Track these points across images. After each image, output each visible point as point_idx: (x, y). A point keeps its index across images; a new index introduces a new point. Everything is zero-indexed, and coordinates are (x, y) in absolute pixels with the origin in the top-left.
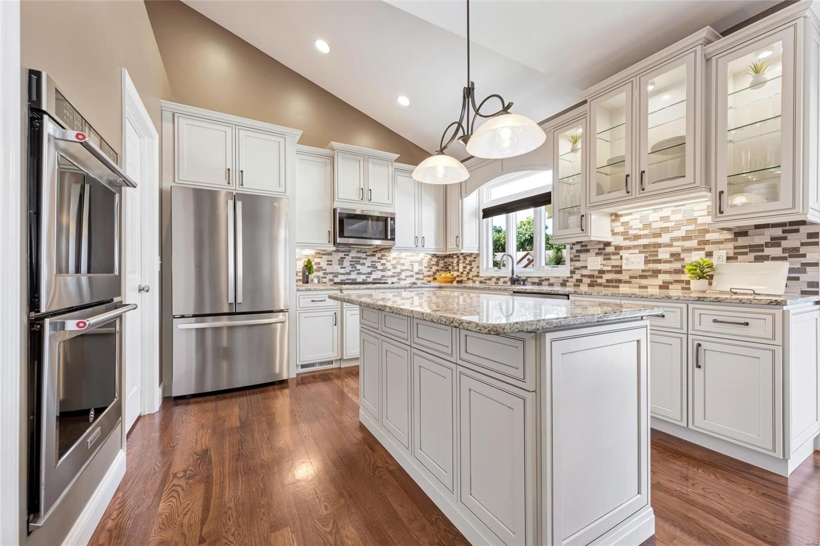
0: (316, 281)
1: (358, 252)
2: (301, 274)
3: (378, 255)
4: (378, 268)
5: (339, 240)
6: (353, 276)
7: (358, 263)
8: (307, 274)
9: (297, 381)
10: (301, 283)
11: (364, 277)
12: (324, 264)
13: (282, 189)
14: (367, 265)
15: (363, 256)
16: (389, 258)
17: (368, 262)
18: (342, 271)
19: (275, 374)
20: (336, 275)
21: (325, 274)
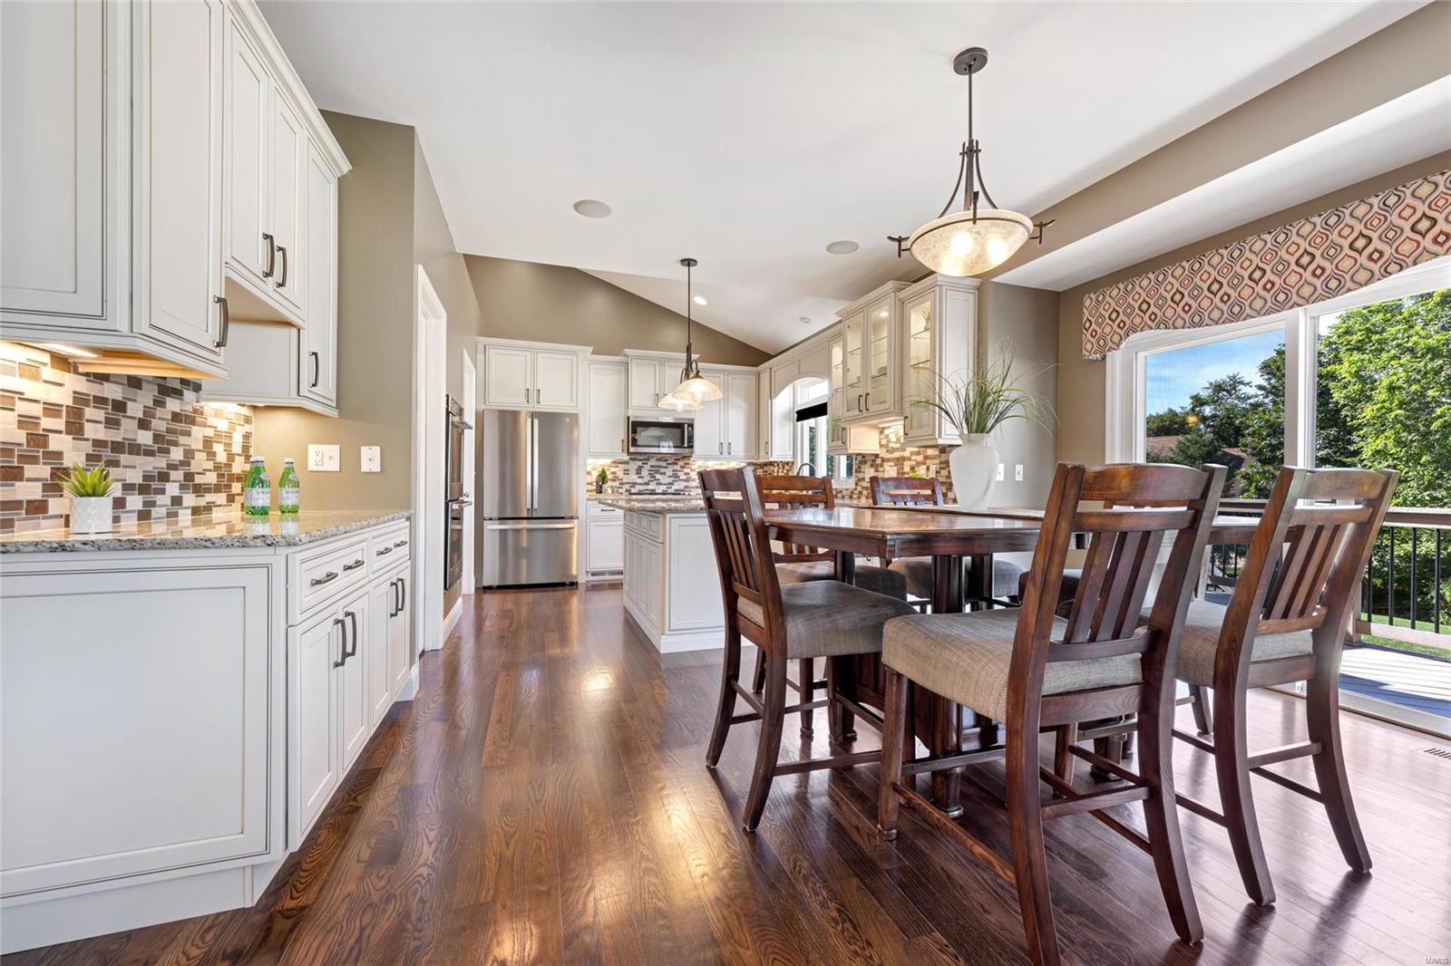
0: (610, 491)
1: (658, 460)
2: (595, 484)
3: (681, 463)
4: (681, 478)
5: (632, 450)
6: (652, 486)
7: (657, 472)
8: (601, 483)
9: (587, 587)
10: (594, 493)
11: (664, 488)
12: (620, 474)
13: (574, 404)
14: (668, 474)
15: (664, 464)
16: (693, 467)
17: (669, 472)
18: (640, 481)
19: (572, 576)
20: (634, 484)
21: (620, 484)
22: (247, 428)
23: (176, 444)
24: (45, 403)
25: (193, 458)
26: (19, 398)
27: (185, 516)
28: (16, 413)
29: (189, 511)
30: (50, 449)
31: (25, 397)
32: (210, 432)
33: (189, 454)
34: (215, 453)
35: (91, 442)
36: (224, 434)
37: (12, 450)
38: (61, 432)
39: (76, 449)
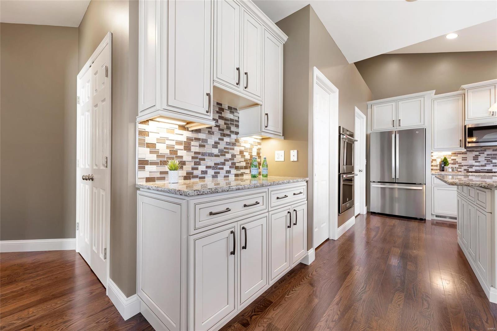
0: (450, 170)
5: (469, 145)
6: (489, 167)
8: (443, 166)
10: (437, 171)
12: (459, 160)
13: (422, 123)
18: (477, 164)
19: (422, 214)
20: (471, 166)
21: (459, 166)
22: (259, 147)
23: (228, 153)
24: (176, 141)
25: (235, 157)
26: (167, 139)
27: (232, 177)
28: (166, 144)
29: (234, 175)
30: (178, 155)
31: (169, 139)
32: (243, 149)
33: (234, 156)
34: (245, 155)
35: (194, 153)
36: (248, 149)
37: (165, 156)
38: (182, 150)
39: (188, 155)
